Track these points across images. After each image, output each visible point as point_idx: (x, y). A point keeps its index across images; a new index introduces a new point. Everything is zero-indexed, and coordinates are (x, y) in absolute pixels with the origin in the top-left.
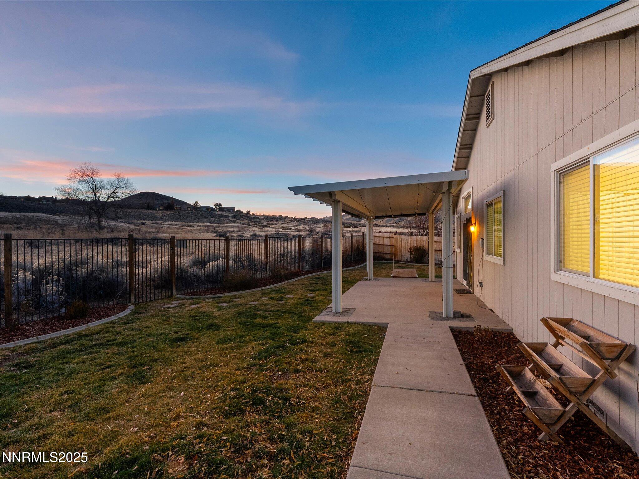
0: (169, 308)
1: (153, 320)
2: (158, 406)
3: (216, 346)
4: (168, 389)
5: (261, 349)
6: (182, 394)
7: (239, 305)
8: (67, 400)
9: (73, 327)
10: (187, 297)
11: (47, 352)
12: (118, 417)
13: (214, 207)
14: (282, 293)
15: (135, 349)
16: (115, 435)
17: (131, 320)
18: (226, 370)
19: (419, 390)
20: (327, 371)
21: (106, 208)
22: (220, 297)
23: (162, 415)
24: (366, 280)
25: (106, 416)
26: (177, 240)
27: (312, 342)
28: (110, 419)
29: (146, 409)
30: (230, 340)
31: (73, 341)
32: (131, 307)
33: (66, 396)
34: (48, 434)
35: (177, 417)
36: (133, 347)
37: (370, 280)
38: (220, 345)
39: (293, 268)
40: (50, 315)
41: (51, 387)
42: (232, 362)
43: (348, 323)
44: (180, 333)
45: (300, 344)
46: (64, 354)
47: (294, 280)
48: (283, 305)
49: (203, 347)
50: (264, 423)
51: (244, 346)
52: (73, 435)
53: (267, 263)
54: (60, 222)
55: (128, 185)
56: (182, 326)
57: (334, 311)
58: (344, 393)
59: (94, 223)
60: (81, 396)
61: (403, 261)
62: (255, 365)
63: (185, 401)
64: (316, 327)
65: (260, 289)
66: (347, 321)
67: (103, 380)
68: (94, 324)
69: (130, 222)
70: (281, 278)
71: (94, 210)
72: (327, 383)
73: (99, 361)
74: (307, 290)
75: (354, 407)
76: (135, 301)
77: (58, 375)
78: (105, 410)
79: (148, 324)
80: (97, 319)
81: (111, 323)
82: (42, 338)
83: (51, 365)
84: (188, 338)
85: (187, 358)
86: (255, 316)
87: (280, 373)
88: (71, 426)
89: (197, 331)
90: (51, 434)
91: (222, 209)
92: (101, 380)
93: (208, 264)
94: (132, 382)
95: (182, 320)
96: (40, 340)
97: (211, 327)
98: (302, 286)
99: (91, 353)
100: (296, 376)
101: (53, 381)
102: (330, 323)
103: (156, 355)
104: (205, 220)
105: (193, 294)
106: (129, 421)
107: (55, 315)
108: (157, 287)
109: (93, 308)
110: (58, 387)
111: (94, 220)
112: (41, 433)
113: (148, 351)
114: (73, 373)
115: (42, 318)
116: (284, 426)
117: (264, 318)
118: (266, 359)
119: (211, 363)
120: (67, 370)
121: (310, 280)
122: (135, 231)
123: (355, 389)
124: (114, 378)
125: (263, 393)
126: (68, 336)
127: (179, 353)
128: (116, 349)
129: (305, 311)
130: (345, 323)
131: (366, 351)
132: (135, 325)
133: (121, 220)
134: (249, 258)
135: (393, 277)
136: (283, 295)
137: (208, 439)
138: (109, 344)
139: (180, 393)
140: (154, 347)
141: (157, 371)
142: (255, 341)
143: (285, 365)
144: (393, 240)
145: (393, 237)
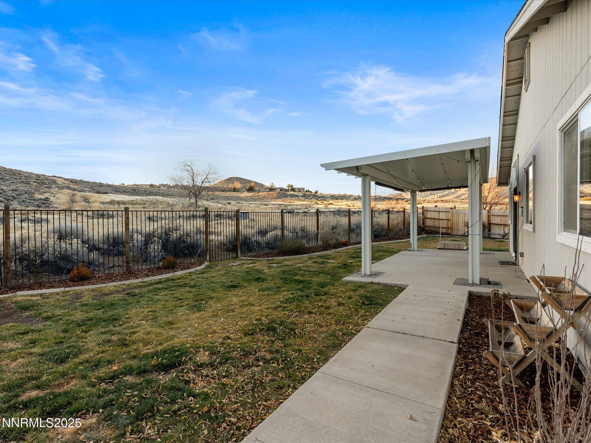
0: (233, 265)
1: (218, 273)
2: (204, 325)
3: (258, 293)
4: (214, 316)
5: (289, 297)
6: (222, 320)
7: (286, 266)
8: (151, 315)
9: (166, 274)
10: (249, 258)
11: (146, 288)
12: (178, 328)
13: (287, 188)
14: (325, 259)
15: (200, 290)
16: (173, 337)
17: (203, 272)
18: (259, 308)
19: (404, 333)
20: (334, 315)
21: (201, 191)
22: (273, 260)
23: (205, 330)
24: (410, 250)
25: (171, 327)
26: (241, 213)
27: (333, 295)
28: (173, 328)
29: (196, 325)
30: (269, 289)
31: (163, 282)
32: (207, 263)
33: (151, 313)
34: (136, 332)
35: (214, 332)
36: (199, 289)
37: (413, 250)
38: (261, 293)
39: (343, 239)
40: (153, 266)
41: (144, 308)
42: (265, 303)
43: (372, 283)
44: (235, 282)
45: (322, 296)
46: (156, 290)
47: (341, 249)
48: (323, 267)
49: (248, 293)
50: (270, 342)
51: (278, 294)
52: (149, 334)
53: (318, 234)
54: (170, 203)
55: (216, 171)
56: (237, 278)
57: (363, 273)
58: (340, 330)
59: (192, 203)
60: (159, 314)
61: (460, 236)
62: (280, 307)
63: (223, 324)
64: (342, 285)
65: (309, 255)
66: (371, 281)
67: (176, 306)
68: (179, 273)
69: (220, 202)
70: (330, 246)
71: (192, 193)
72: (330, 323)
73: (175, 296)
74: (350, 257)
75: (344, 340)
76: (210, 260)
77: (149, 301)
78: (171, 323)
79: (214, 275)
80: (181, 270)
81: (190, 273)
82: (146, 279)
83: (147, 295)
84: (238, 286)
85: (235, 299)
86: (296, 274)
87: (297, 313)
88: (149, 329)
89: (247, 282)
90: (138, 332)
91: (293, 190)
92: (173, 306)
93: (269, 233)
94: (192, 310)
95: (238, 274)
96: (144, 280)
97: (258, 280)
98: (347, 254)
99: (172, 290)
100: (309, 316)
101: (145, 304)
102: (354, 282)
103: (213, 295)
104: (279, 200)
105: (253, 256)
106: (184, 331)
107: (156, 266)
108: (228, 250)
109: (181, 263)
110: (148, 307)
111: (193, 200)
112: (132, 330)
113: (208, 292)
114: (158, 301)
115: (148, 267)
116: (283, 345)
117: (302, 276)
118: (290, 303)
119: (249, 303)
120: (155, 299)
121: (356, 250)
122: (222, 209)
123: (352, 329)
124: (182, 306)
125: (278, 324)
126: (161, 279)
127: (229, 295)
128: (188, 289)
129: (340, 273)
130: (369, 283)
131: (377, 304)
132: (205, 275)
133: (213, 201)
134: (303, 230)
135: (439, 249)
136: (326, 260)
137: (227, 345)
138: (185, 285)
139: (221, 319)
140: (213, 290)
141: (211, 305)
142: (288, 291)
143: (303, 308)
144: (449, 214)
145: (449, 211)
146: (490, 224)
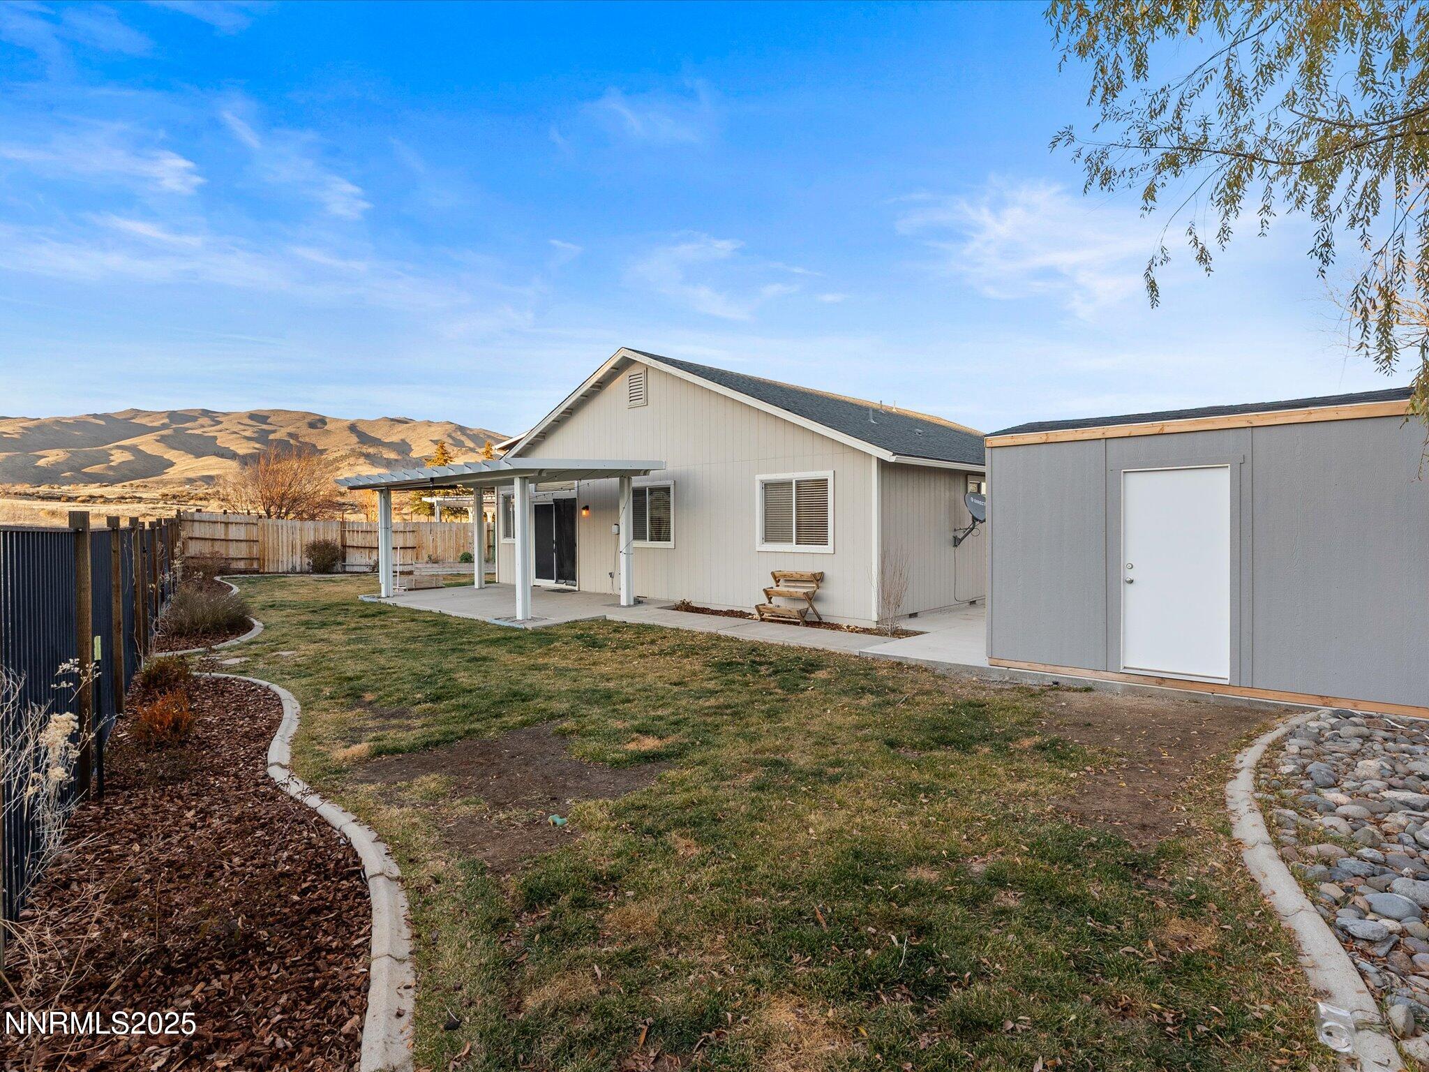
61: (285, 573)
144: (255, 528)
145: (255, 521)
146: (344, 546)
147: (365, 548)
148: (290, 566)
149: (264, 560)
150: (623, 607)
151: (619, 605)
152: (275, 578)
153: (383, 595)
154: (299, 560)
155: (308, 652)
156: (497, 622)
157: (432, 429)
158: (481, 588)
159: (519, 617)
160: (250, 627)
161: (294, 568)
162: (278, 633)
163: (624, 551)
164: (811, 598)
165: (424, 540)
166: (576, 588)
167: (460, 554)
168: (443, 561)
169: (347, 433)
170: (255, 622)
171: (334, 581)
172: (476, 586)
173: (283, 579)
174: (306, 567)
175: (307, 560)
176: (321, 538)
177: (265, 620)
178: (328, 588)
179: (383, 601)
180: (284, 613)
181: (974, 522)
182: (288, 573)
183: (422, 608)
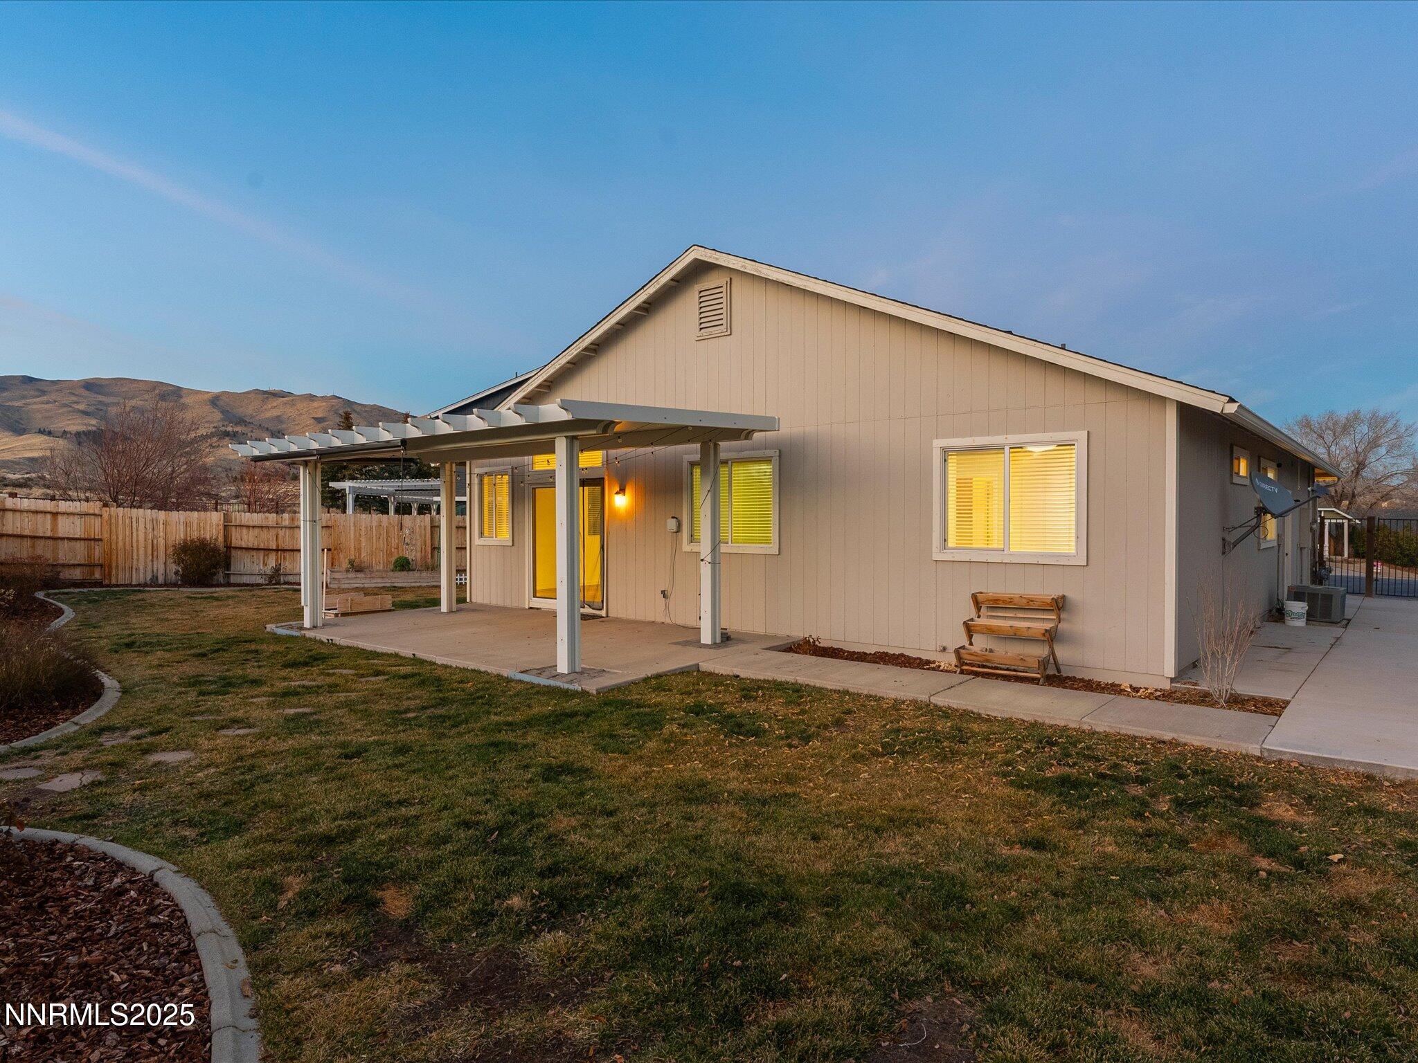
144: (97, 521)
145: (97, 512)
146: (229, 547)
147: (258, 549)
148: (149, 576)
149: (110, 567)
150: (706, 646)
151: (697, 643)
152: (128, 593)
153: (307, 623)
154: (161, 567)
155: (215, 756)
156: (526, 678)
157: (315, 404)
158: (450, 612)
159: (563, 667)
160: (94, 692)
161: (155, 578)
162: (148, 705)
163: (709, 559)
164: (1051, 637)
165: (343, 540)
166: (603, 613)
167: (393, 559)
168: (370, 567)
169: (208, 408)
170: (106, 680)
171: (217, 599)
172: (444, 608)
173: (140, 596)
174: (172, 577)
175: (173, 567)
176: (195, 535)
177: (122, 674)
178: (212, 611)
179: (309, 634)
180: (153, 659)
181: (1259, 516)
182: (146, 585)
183: (380, 648)
